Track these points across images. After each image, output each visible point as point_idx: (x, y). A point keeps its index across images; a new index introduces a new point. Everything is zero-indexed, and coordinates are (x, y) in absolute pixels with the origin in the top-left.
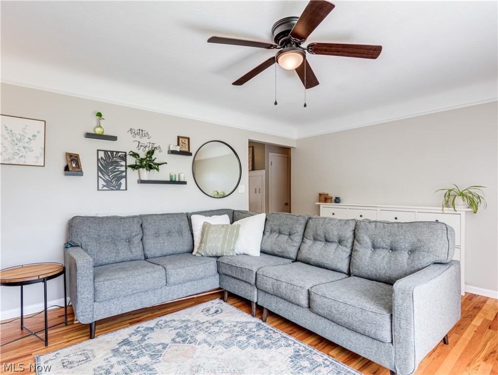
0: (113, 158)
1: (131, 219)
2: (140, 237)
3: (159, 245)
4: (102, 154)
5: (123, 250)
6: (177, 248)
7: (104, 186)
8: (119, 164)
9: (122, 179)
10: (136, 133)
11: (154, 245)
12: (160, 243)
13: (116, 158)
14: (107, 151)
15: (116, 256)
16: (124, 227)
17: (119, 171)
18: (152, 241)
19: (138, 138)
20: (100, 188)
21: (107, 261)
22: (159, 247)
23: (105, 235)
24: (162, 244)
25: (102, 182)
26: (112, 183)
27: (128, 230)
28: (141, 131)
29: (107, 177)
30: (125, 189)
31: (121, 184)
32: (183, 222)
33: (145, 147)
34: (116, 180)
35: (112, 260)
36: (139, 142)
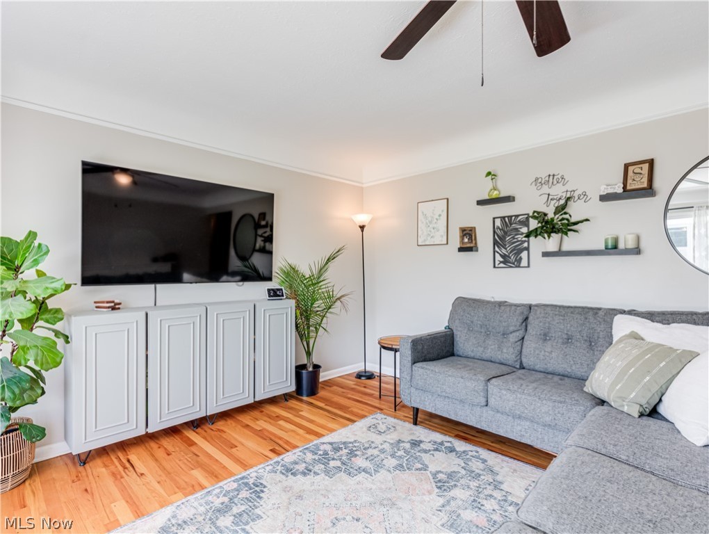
0: (511, 224)
1: (513, 308)
2: (519, 334)
3: (543, 352)
4: (498, 223)
5: (492, 347)
6: (574, 368)
7: (501, 262)
8: (519, 231)
9: (521, 252)
10: (543, 182)
11: (534, 351)
12: (545, 351)
13: (515, 223)
14: (504, 218)
15: (483, 351)
16: (501, 317)
17: (518, 241)
18: (533, 345)
19: (545, 189)
20: (496, 266)
21: (472, 355)
22: (542, 357)
23: (479, 322)
24: (547, 354)
25: (498, 258)
26: (510, 258)
27: (505, 322)
28: (551, 177)
29: (504, 251)
30: (527, 265)
31: (521, 258)
32: (602, 326)
33: (559, 200)
34: (515, 254)
35: (478, 355)
36: (549, 195)
